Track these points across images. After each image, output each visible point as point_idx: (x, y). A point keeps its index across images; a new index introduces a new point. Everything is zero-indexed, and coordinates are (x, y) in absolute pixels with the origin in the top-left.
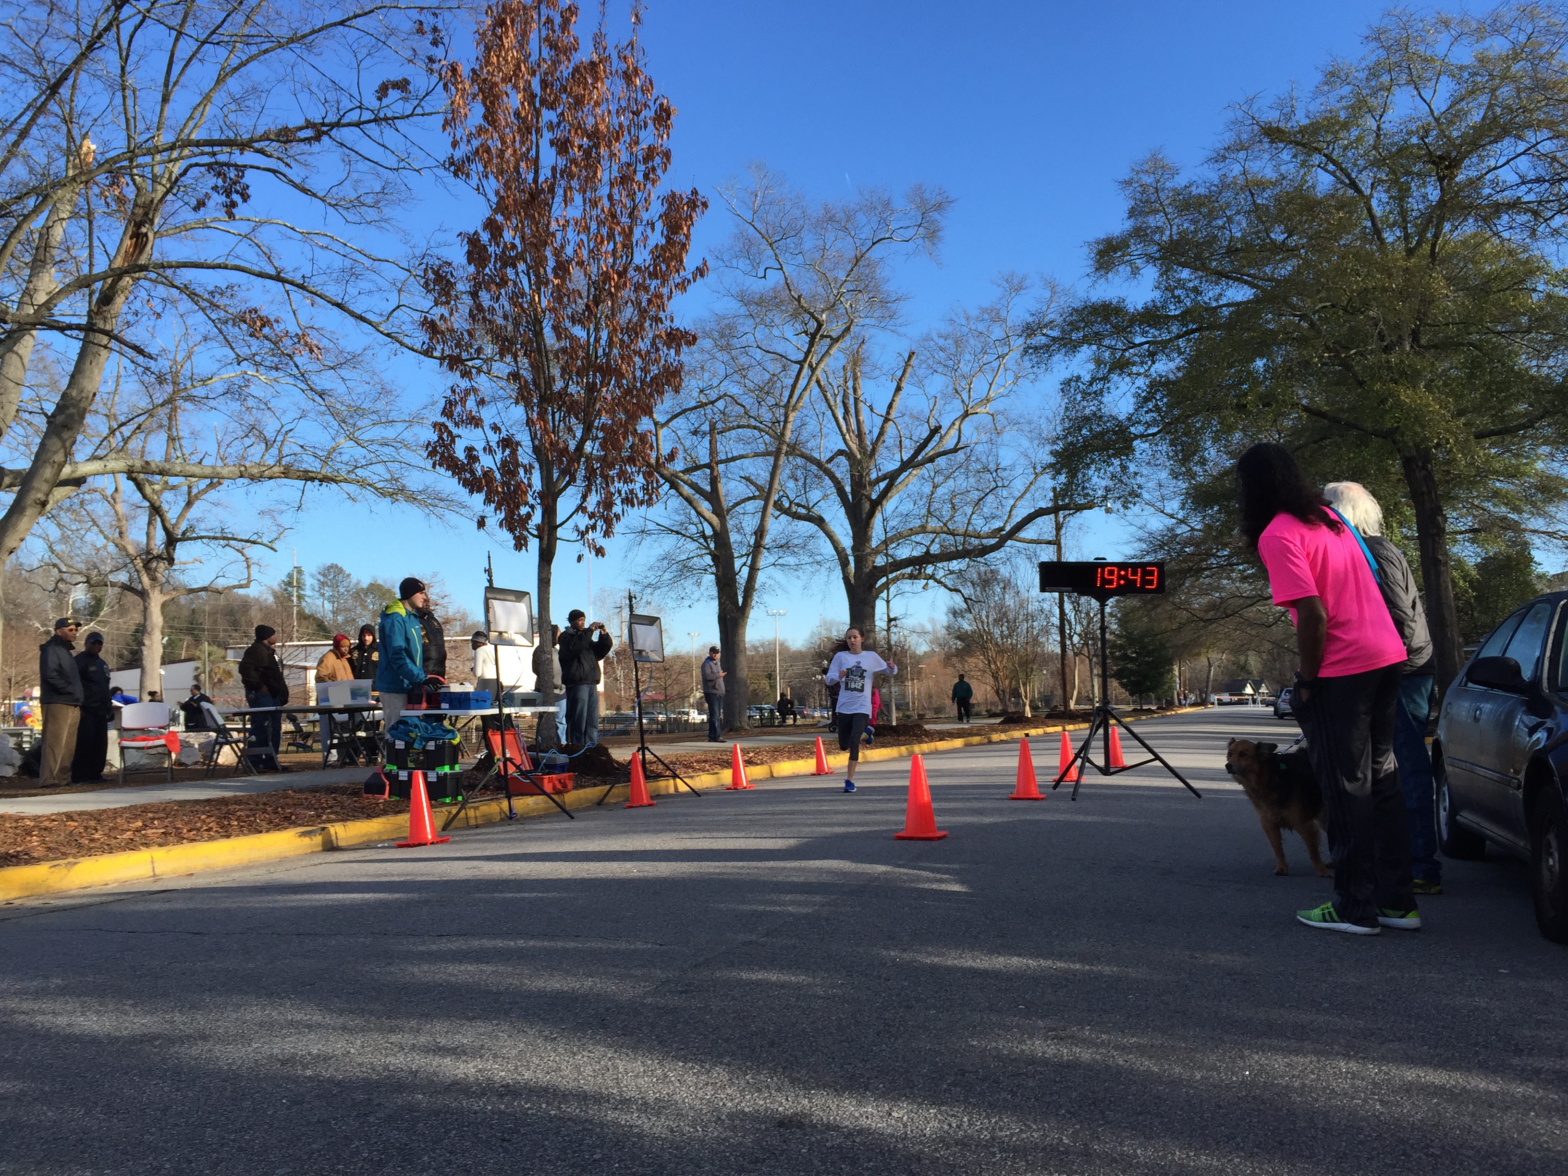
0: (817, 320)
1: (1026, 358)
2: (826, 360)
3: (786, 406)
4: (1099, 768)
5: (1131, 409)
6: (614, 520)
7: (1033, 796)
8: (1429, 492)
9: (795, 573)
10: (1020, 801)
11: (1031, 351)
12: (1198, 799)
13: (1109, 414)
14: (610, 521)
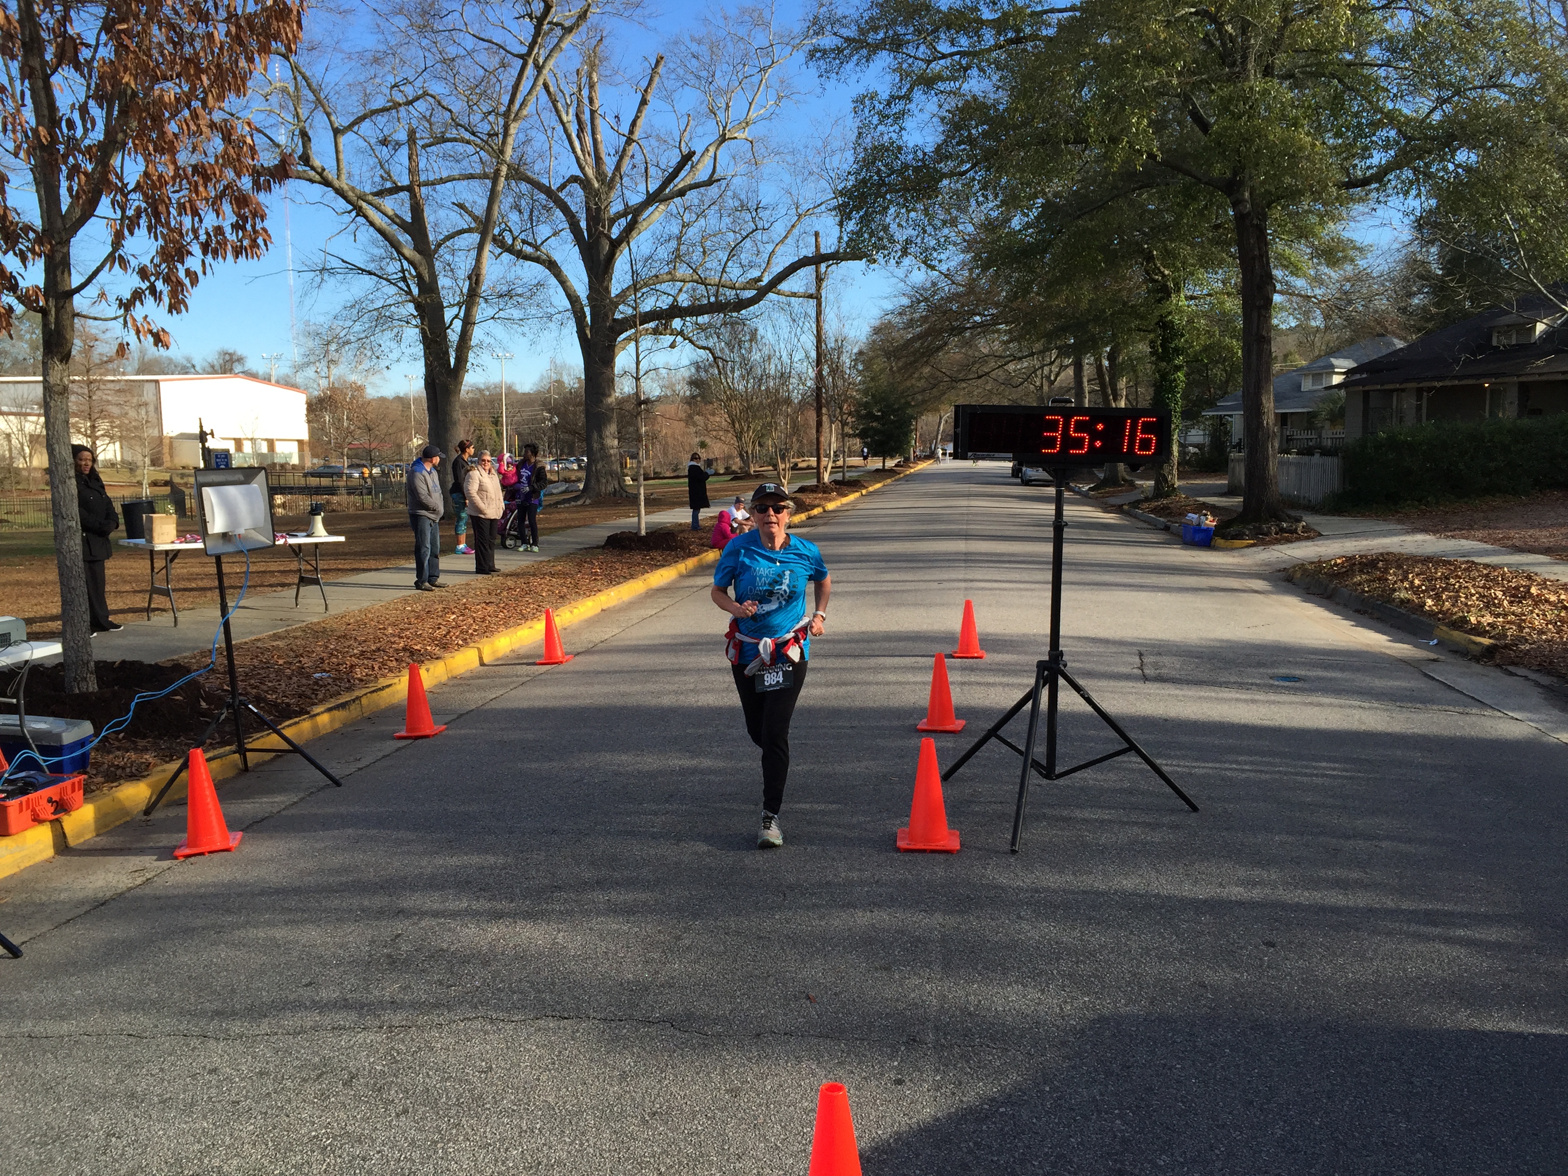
1: (811, 64)
2: (556, 55)
3: (506, 114)
4: (1036, 764)
5: (940, 139)
6: (187, 282)
7: (941, 845)
8: (1261, 256)
9: (520, 330)
10: (919, 857)
11: (818, 55)
12: (1194, 814)
13: (911, 145)
14: (180, 283)
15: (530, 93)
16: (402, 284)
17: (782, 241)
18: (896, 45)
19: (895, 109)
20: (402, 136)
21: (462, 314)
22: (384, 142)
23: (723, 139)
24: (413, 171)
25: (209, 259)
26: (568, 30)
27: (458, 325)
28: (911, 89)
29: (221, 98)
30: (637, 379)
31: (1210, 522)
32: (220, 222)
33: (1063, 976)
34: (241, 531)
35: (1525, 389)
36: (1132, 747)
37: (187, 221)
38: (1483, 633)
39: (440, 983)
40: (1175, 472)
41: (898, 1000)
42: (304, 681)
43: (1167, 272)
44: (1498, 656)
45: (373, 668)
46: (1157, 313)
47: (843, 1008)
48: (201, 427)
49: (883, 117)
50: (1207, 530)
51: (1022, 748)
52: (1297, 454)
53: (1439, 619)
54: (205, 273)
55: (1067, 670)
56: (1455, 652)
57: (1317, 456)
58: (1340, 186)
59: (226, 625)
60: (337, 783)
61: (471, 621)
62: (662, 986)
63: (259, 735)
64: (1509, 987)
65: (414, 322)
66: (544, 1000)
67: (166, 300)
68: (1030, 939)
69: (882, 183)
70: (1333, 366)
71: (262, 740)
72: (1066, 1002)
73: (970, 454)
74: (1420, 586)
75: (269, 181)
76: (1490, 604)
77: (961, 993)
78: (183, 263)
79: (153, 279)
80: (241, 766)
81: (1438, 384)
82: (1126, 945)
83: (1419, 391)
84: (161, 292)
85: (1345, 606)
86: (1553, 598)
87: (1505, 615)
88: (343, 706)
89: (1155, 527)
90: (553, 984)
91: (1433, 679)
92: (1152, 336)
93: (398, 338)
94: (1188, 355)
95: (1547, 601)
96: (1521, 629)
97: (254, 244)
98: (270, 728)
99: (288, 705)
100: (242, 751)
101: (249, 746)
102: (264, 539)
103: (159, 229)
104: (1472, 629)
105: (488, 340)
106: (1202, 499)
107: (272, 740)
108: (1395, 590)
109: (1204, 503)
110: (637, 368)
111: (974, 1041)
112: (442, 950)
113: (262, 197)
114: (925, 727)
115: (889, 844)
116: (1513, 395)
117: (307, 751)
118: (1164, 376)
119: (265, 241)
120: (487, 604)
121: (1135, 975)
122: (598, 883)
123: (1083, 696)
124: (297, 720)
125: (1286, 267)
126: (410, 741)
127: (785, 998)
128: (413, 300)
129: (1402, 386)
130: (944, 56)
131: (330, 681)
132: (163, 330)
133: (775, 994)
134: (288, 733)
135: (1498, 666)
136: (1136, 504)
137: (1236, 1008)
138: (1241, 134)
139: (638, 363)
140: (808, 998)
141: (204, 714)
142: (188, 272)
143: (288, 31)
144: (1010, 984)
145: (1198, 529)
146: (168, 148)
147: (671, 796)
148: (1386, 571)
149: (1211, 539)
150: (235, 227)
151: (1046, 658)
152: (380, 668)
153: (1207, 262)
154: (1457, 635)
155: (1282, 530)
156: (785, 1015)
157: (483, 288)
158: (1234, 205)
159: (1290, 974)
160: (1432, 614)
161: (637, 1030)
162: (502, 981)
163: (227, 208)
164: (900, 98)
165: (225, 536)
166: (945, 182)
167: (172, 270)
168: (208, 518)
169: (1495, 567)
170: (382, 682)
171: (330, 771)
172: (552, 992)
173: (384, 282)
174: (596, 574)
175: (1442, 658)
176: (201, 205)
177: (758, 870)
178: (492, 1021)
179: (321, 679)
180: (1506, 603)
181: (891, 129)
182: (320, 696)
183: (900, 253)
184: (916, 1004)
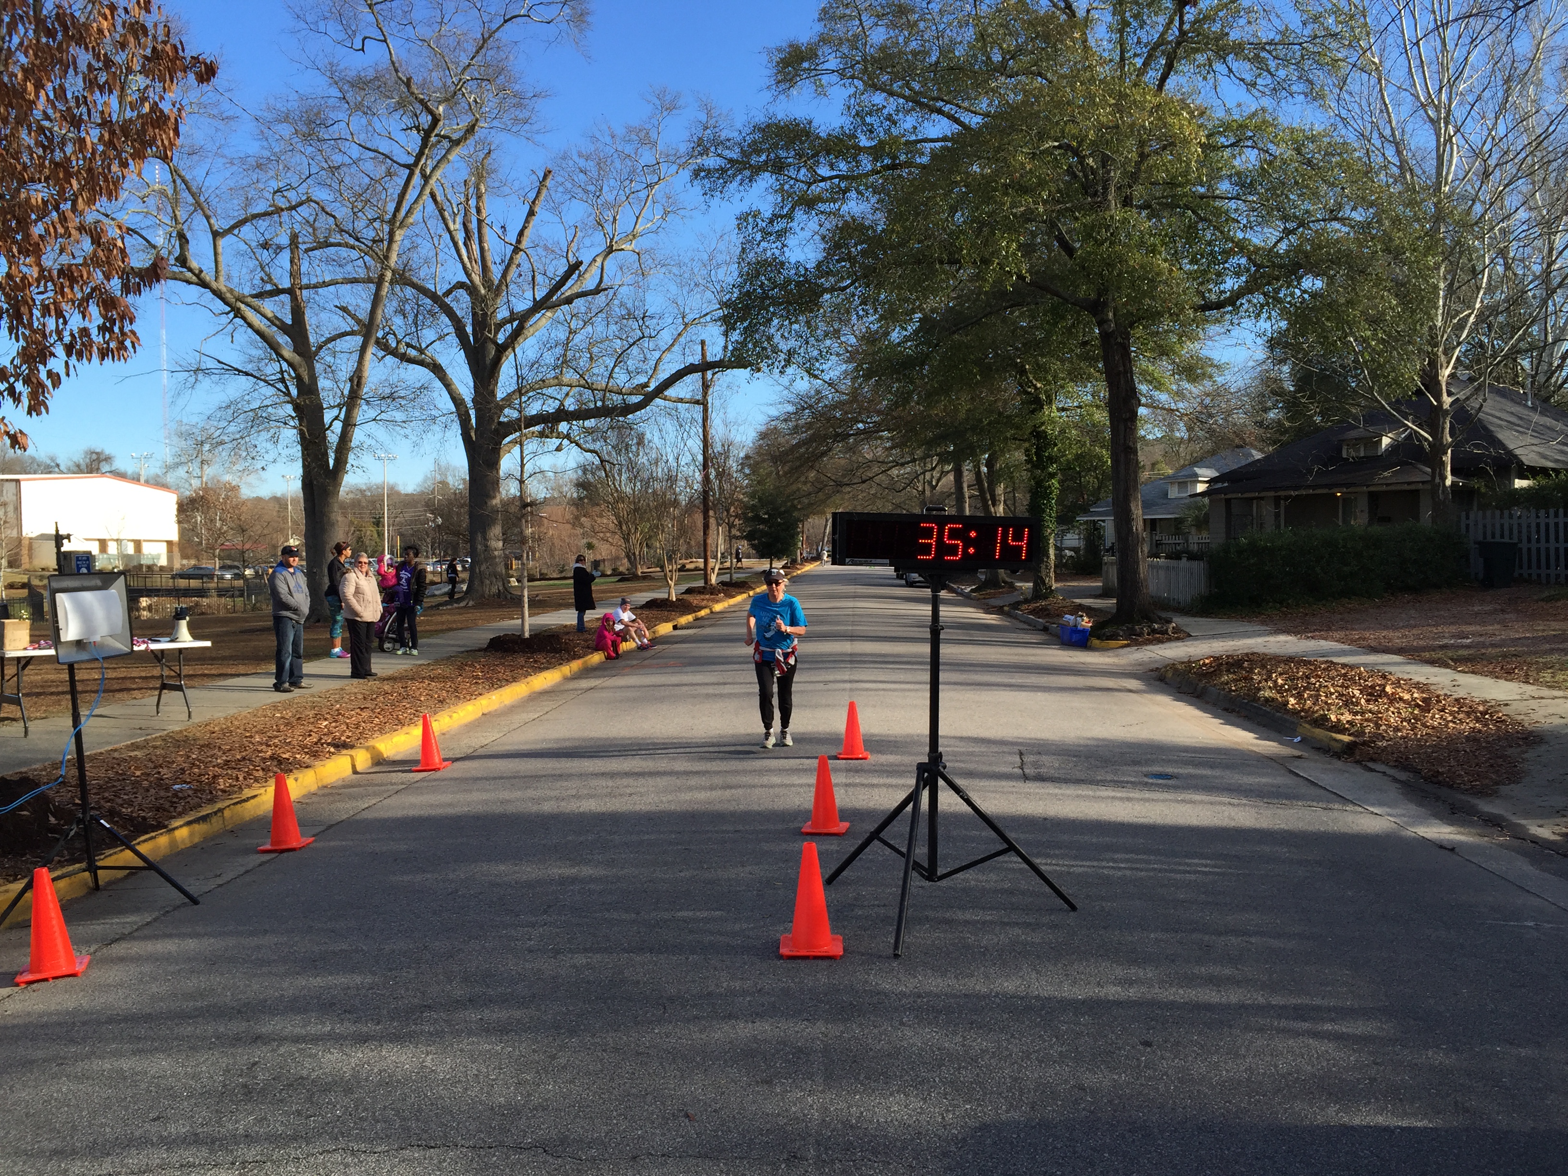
0: (430, 112)
1: (695, 182)
2: (443, 167)
3: (392, 221)
4: (917, 866)
5: (821, 256)
6: (48, 383)
7: (824, 950)
8: (1126, 372)
9: (402, 432)
10: (802, 964)
11: (703, 174)
12: (1072, 913)
13: (793, 260)
14: (41, 385)
15: (416, 201)
16: (280, 386)
17: (668, 349)
18: (778, 167)
19: (777, 227)
20: (284, 240)
21: (342, 416)
22: (265, 246)
23: (610, 250)
24: (294, 274)
25: (73, 360)
26: (456, 143)
27: (338, 426)
28: (793, 209)
29: (91, 201)
30: (522, 482)
31: (1086, 623)
32: (87, 324)
33: (944, 1084)
34: (97, 638)
35: (1374, 498)
36: (1011, 848)
37: (51, 323)
38: (1343, 731)
39: (299, 1113)
40: (1052, 575)
41: (779, 1115)
42: (162, 793)
43: (1039, 385)
44: (1357, 752)
45: (237, 779)
46: (1030, 423)
47: (723, 1125)
48: (57, 531)
49: (766, 234)
50: (1084, 631)
51: (904, 850)
52: (1166, 558)
53: (1302, 717)
54: (68, 375)
55: (945, 772)
56: (1318, 749)
57: (1184, 560)
58: (1197, 308)
59: (78, 737)
60: (194, 901)
61: (344, 727)
62: (536, 1109)
63: (112, 851)
64: (1375, 1079)
65: (292, 423)
66: (409, 1129)
67: (25, 401)
68: (913, 1045)
69: (765, 296)
70: (1196, 475)
71: (115, 857)
72: (948, 1111)
73: (847, 560)
74: (1282, 686)
75: (139, 284)
76: (1348, 703)
77: (843, 1105)
78: (45, 365)
79: (12, 380)
80: (91, 884)
81: (1292, 493)
82: (1007, 1049)
83: (1277, 499)
84: (20, 393)
85: (1214, 705)
86: (1407, 697)
87: (1363, 713)
88: (204, 819)
89: (1034, 628)
90: (420, 1110)
91: (1297, 775)
92: (1027, 445)
93: (275, 440)
94: (1061, 463)
95: (1401, 699)
96: (1378, 726)
97: (122, 346)
98: (123, 844)
99: (144, 818)
100: (93, 869)
101: (100, 864)
102: (122, 647)
103: (21, 330)
104: (1333, 727)
105: (369, 441)
106: (1078, 601)
107: (126, 857)
108: (1259, 689)
109: (1080, 605)
110: (522, 471)
111: (855, 1154)
112: (302, 1078)
113: (130, 299)
114: (809, 830)
115: (772, 951)
116: (1363, 504)
117: (164, 868)
118: (1039, 483)
119: (133, 343)
120: (362, 709)
121: (1016, 1079)
122: (470, 1000)
123: (962, 797)
124: (153, 834)
125: (1151, 382)
126: (273, 855)
127: (663, 1118)
128: (292, 402)
129: (1262, 494)
130: (824, 179)
131: (190, 792)
132: (21, 432)
133: (652, 1114)
134: (143, 849)
135: (1358, 762)
136: (1016, 605)
137: (1115, 1111)
138: (1104, 259)
139: (522, 465)
140: (687, 1116)
141: (52, 830)
142: (50, 374)
143: (164, 138)
144: (891, 1094)
145: (1075, 630)
146: (33, 250)
147: (549, 907)
148: (1251, 671)
149: (1087, 640)
150: (102, 329)
151: (926, 760)
152: (245, 778)
153: (1077, 376)
154: (1319, 732)
155: (1154, 631)
156: (663, 1135)
157: (365, 390)
158: (1100, 324)
159: (1166, 1074)
160: (1295, 713)
161: (508, 1158)
162: (365, 1110)
163: (94, 310)
164: (782, 217)
165: (79, 644)
166: (827, 296)
167: (33, 370)
168: (61, 624)
169: (1352, 667)
170: (247, 793)
171: (187, 888)
172: (418, 1120)
173: (262, 384)
174: (477, 677)
175: (1305, 754)
176: (66, 307)
177: (638, 982)
178: (353, 1153)
179: (181, 790)
180: (1363, 701)
181: (774, 246)
182: (180, 809)
183: (783, 363)
184: (797, 1118)
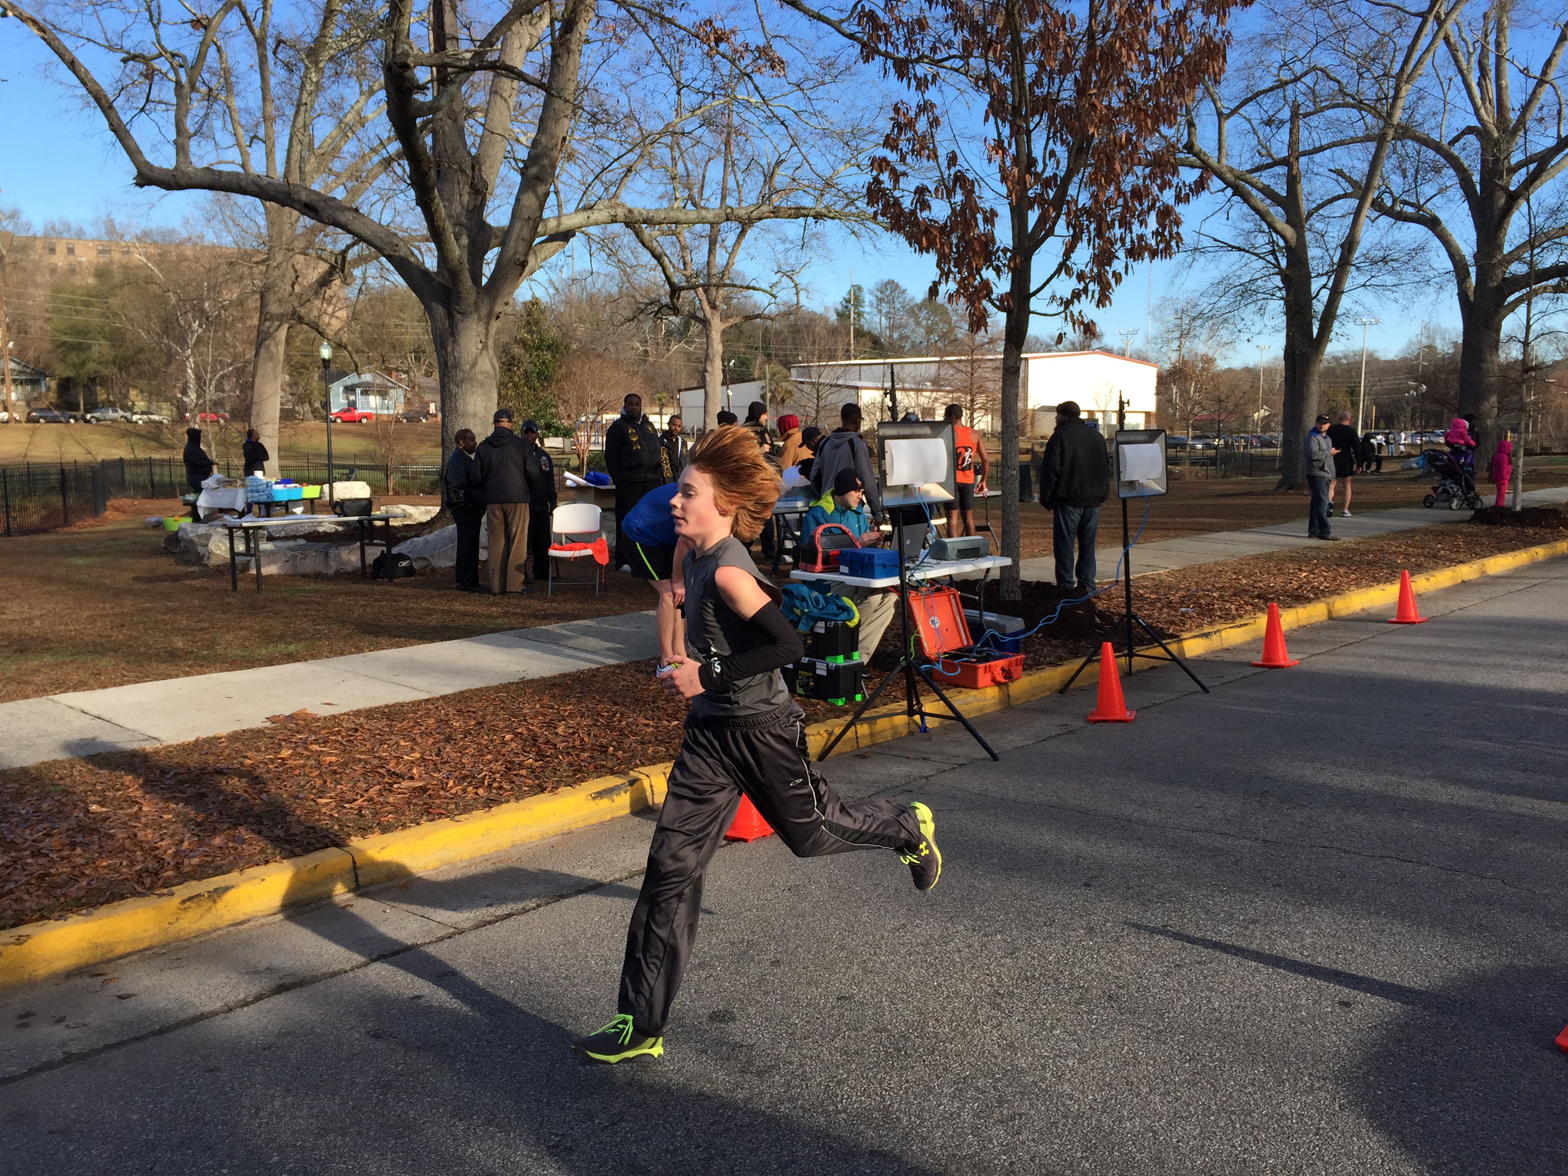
3: (1399, 75)
16: (1270, 258)
22: (1269, 123)
24: (1292, 144)
25: (1131, 261)
27: (1325, 295)
30: (1526, 344)
34: (1144, 481)
42: (1173, 612)
45: (1231, 609)
54: (1126, 273)
60: (1206, 690)
61: (1322, 579)
62: (1497, 858)
63: (1145, 647)
65: (1279, 294)
67: (1096, 297)
71: (1150, 650)
78: (1110, 266)
79: (1087, 280)
84: (1092, 291)
88: (1207, 635)
90: (1398, 840)
93: (1262, 311)
97: (1169, 248)
98: (1154, 643)
99: (1165, 628)
100: (1131, 655)
101: (1139, 653)
102: (1160, 489)
103: (1096, 240)
105: (1355, 308)
107: (1158, 651)
110: (1527, 333)
117: (1185, 665)
124: (1169, 641)
126: (1265, 669)
128: (1281, 273)
131: (1195, 615)
134: (1168, 648)
139: (1528, 327)
141: (1099, 627)
142: (1114, 274)
152: (1237, 610)
157: (1356, 256)
161: (1471, 879)
162: (1353, 831)
165: (1132, 484)
168: (1122, 469)
170: (1239, 622)
171: (1201, 681)
172: (1397, 845)
173: (1253, 257)
174: (1458, 547)
178: (1345, 852)
179: (1187, 613)
182: (1187, 626)
